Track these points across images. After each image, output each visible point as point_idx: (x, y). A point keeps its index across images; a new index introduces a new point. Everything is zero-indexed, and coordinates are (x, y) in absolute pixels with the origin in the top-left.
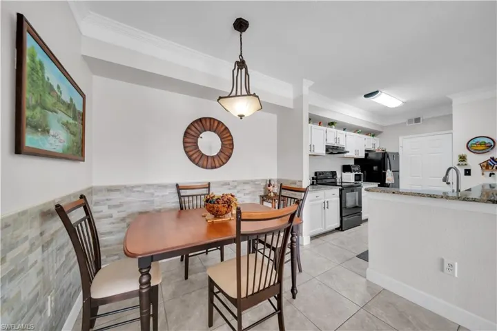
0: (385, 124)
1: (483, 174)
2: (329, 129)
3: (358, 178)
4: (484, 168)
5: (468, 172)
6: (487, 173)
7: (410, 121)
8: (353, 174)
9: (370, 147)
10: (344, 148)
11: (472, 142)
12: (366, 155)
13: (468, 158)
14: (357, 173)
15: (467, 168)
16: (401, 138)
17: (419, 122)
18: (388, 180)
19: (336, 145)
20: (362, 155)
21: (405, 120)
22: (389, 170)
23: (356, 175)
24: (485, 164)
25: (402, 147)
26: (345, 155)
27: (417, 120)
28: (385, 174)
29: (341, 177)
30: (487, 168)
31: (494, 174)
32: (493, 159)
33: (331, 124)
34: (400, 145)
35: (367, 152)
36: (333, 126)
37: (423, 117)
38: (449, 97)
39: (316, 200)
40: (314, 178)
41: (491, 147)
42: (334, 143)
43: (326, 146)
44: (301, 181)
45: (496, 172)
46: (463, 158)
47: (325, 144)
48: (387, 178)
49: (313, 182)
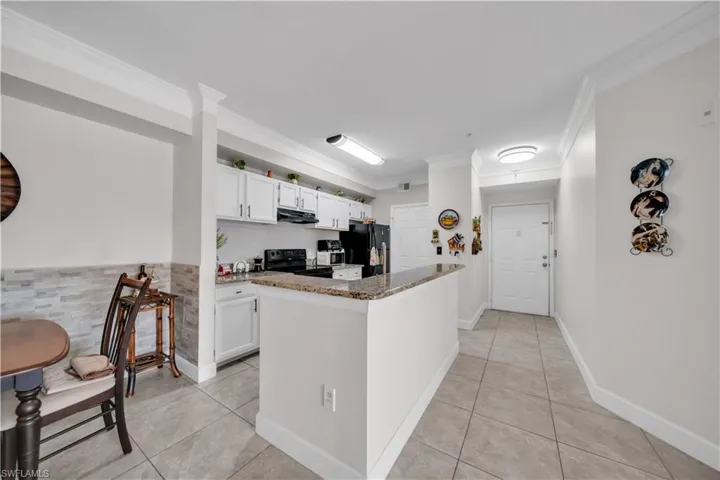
0: (378, 187)
1: (450, 253)
2: (284, 184)
3: (336, 259)
4: (451, 246)
5: (439, 250)
6: (453, 252)
7: (400, 187)
9: (357, 217)
10: (314, 215)
11: (442, 216)
12: (351, 227)
13: (440, 234)
14: (334, 252)
15: (439, 246)
16: (392, 209)
17: (408, 189)
18: (372, 261)
19: (298, 210)
20: (346, 227)
21: (394, 185)
22: (373, 248)
23: (333, 254)
24: (452, 241)
25: (393, 219)
26: (317, 225)
27: (407, 186)
28: (369, 253)
29: (316, 258)
30: (453, 246)
32: (457, 235)
33: (292, 177)
34: (391, 216)
35: (353, 223)
36: (295, 181)
37: (412, 183)
38: (427, 161)
39: (234, 299)
40: (258, 261)
41: (456, 222)
42: (294, 206)
43: (279, 209)
44: (198, 267)
45: (460, 251)
46: (436, 234)
47: (276, 206)
48: (371, 258)
49: (257, 267)
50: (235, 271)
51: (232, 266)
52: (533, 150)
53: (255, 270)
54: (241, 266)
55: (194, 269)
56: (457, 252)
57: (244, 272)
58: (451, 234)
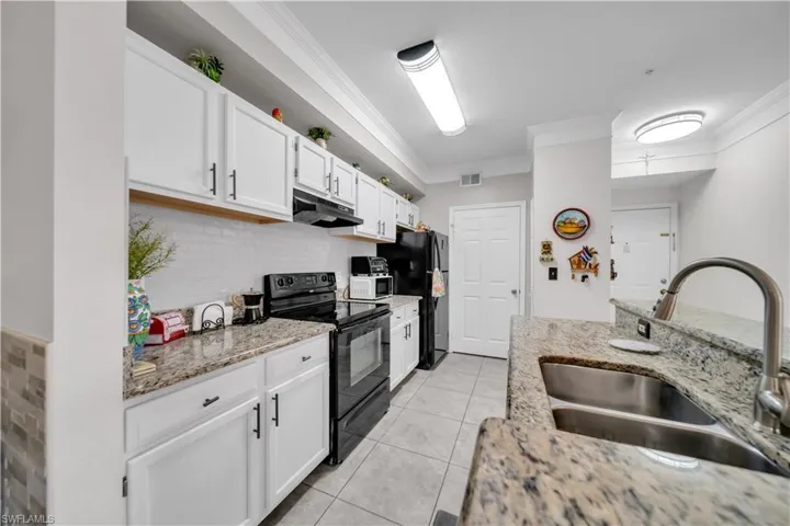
1: (573, 277)
2: (305, 141)
3: (383, 288)
4: (575, 267)
5: (553, 274)
6: (579, 276)
7: (465, 179)
8: (375, 277)
10: (352, 211)
11: (559, 219)
12: (399, 236)
13: (553, 247)
14: (381, 276)
15: (552, 265)
16: (451, 210)
17: (478, 182)
18: (436, 290)
19: (328, 198)
20: (391, 237)
22: (437, 269)
23: (378, 281)
24: (576, 258)
25: (452, 226)
26: (357, 230)
27: (475, 178)
28: (430, 276)
29: (349, 287)
30: (579, 267)
31: (587, 277)
32: (586, 249)
33: (317, 134)
34: (451, 222)
35: (401, 231)
36: (323, 142)
37: (484, 175)
40: (250, 299)
41: (584, 228)
42: (323, 190)
43: (296, 192)
44: (40, 351)
45: (591, 275)
46: (547, 248)
47: (292, 185)
48: (434, 286)
49: (248, 312)
50: (197, 327)
51: (189, 314)
52: (699, 117)
53: (245, 320)
54: (213, 315)
55: (30, 357)
56: (584, 278)
57: (220, 326)
58: (575, 247)
